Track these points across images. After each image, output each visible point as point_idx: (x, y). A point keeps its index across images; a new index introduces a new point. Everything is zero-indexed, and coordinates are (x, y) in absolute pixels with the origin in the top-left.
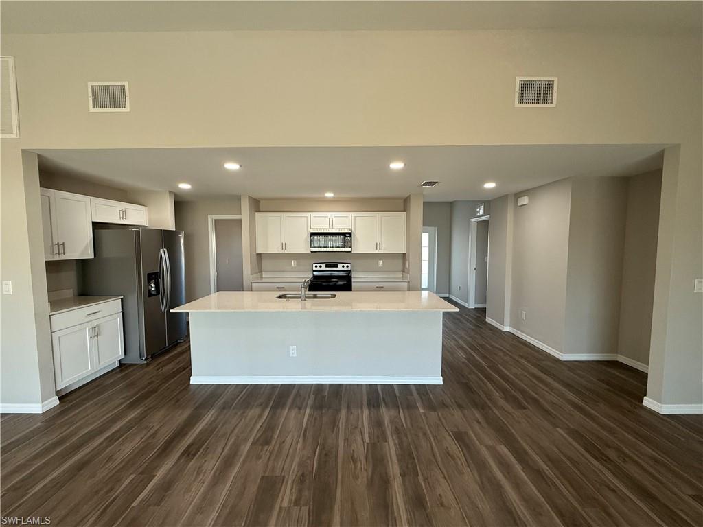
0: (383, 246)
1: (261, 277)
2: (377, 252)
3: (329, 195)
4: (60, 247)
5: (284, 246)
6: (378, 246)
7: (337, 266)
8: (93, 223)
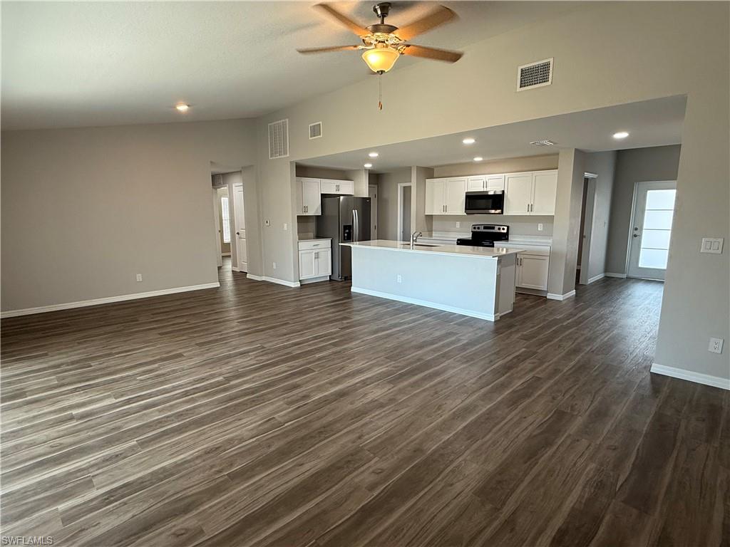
0: (535, 208)
1: (431, 236)
2: (528, 214)
3: (478, 159)
4: (306, 209)
5: (445, 208)
6: (530, 208)
7: (493, 228)
8: (322, 194)
